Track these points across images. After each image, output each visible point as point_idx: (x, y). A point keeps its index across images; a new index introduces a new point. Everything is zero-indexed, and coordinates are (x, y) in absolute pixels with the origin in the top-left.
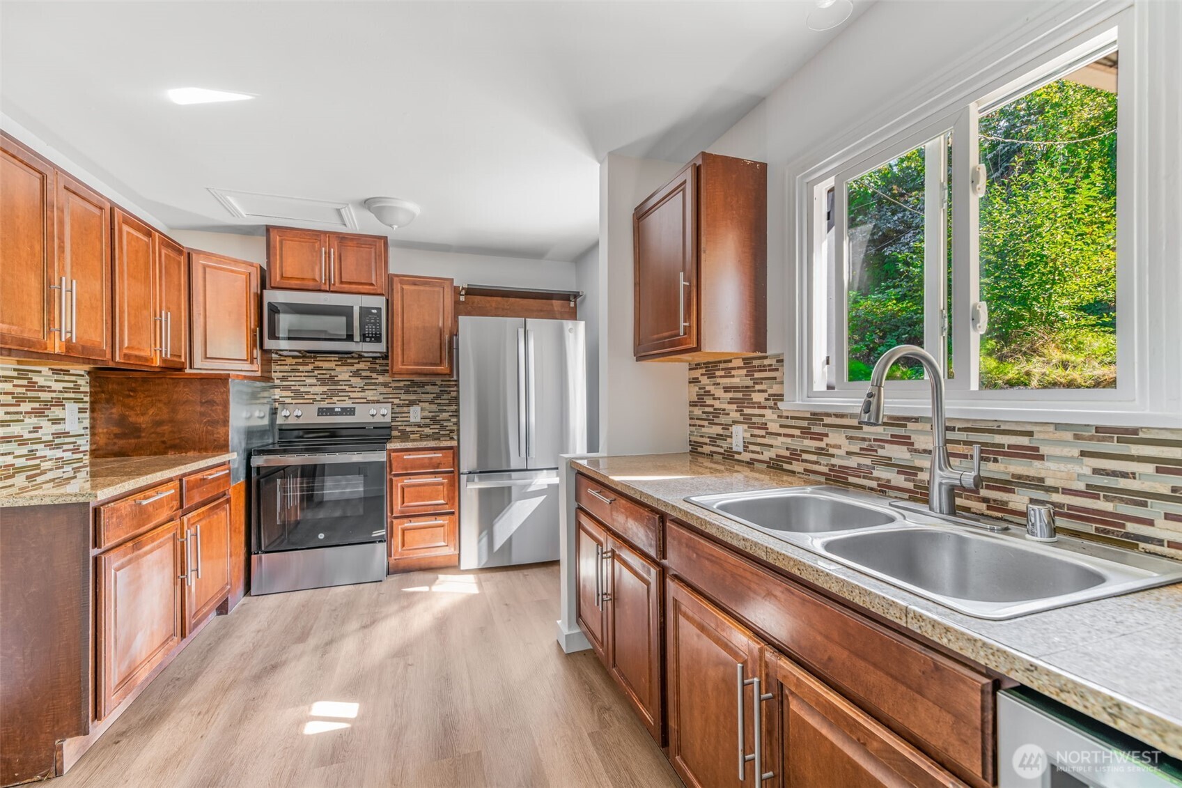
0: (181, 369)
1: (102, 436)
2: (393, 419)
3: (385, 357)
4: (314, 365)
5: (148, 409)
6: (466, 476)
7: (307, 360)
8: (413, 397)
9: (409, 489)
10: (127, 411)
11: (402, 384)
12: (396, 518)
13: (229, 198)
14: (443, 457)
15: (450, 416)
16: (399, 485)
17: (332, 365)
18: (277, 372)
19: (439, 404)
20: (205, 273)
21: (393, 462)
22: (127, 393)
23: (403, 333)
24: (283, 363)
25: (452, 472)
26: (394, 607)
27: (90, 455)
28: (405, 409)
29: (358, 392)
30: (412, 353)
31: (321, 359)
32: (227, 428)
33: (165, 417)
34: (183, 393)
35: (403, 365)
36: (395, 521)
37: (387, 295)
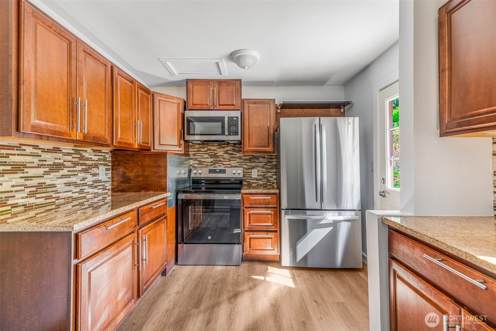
0: (149, 150)
1: (116, 182)
2: (244, 176)
3: (240, 143)
4: (207, 148)
5: (133, 169)
6: (284, 211)
7: (205, 146)
8: (254, 164)
9: (253, 215)
10: (126, 170)
11: (248, 157)
12: (246, 231)
13: (168, 63)
14: (271, 199)
15: (272, 175)
16: (248, 213)
17: (215, 148)
18: (192, 151)
19: (266, 168)
20: (160, 103)
21: (244, 200)
22: (125, 161)
23: (249, 130)
24: (194, 147)
25: (276, 208)
26: (246, 287)
27: (111, 191)
28: (250, 171)
29: (227, 161)
30: (254, 141)
31: (210, 145)
32: (166, 180)
33: (140, 173)
34: (148, 161)
35: (249, 147)
36: (246, 233)
37: (241, 110)
